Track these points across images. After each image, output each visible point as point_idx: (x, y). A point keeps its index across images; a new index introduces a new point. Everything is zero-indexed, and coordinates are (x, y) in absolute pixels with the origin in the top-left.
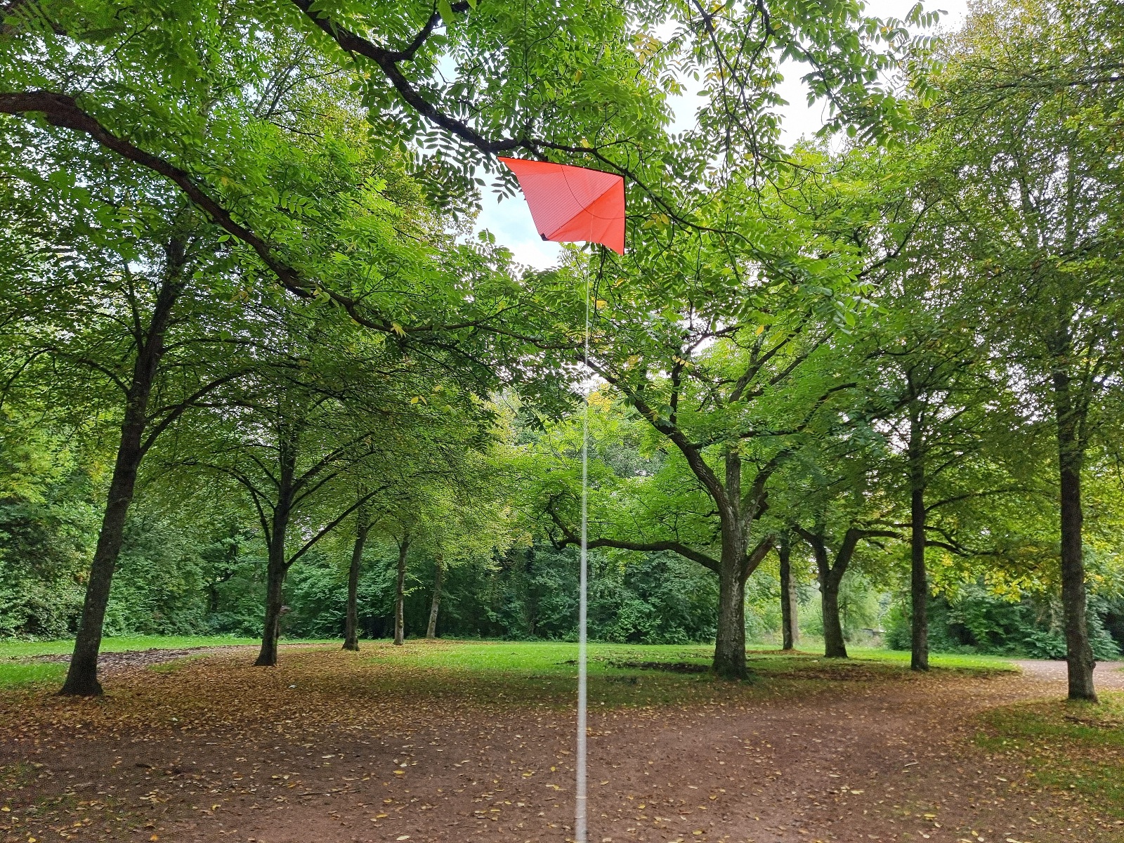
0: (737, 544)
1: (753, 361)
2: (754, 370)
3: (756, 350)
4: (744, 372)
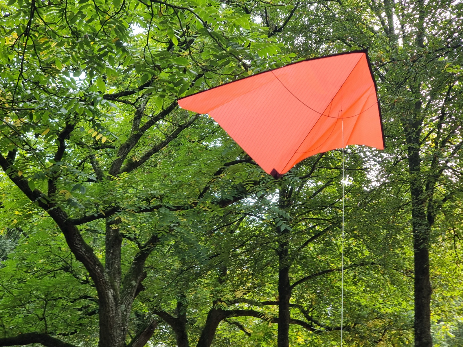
0: (117, 333)
1: (135, 127)
2: (137, 137)
3: (139, 115)
4: (126, 139)
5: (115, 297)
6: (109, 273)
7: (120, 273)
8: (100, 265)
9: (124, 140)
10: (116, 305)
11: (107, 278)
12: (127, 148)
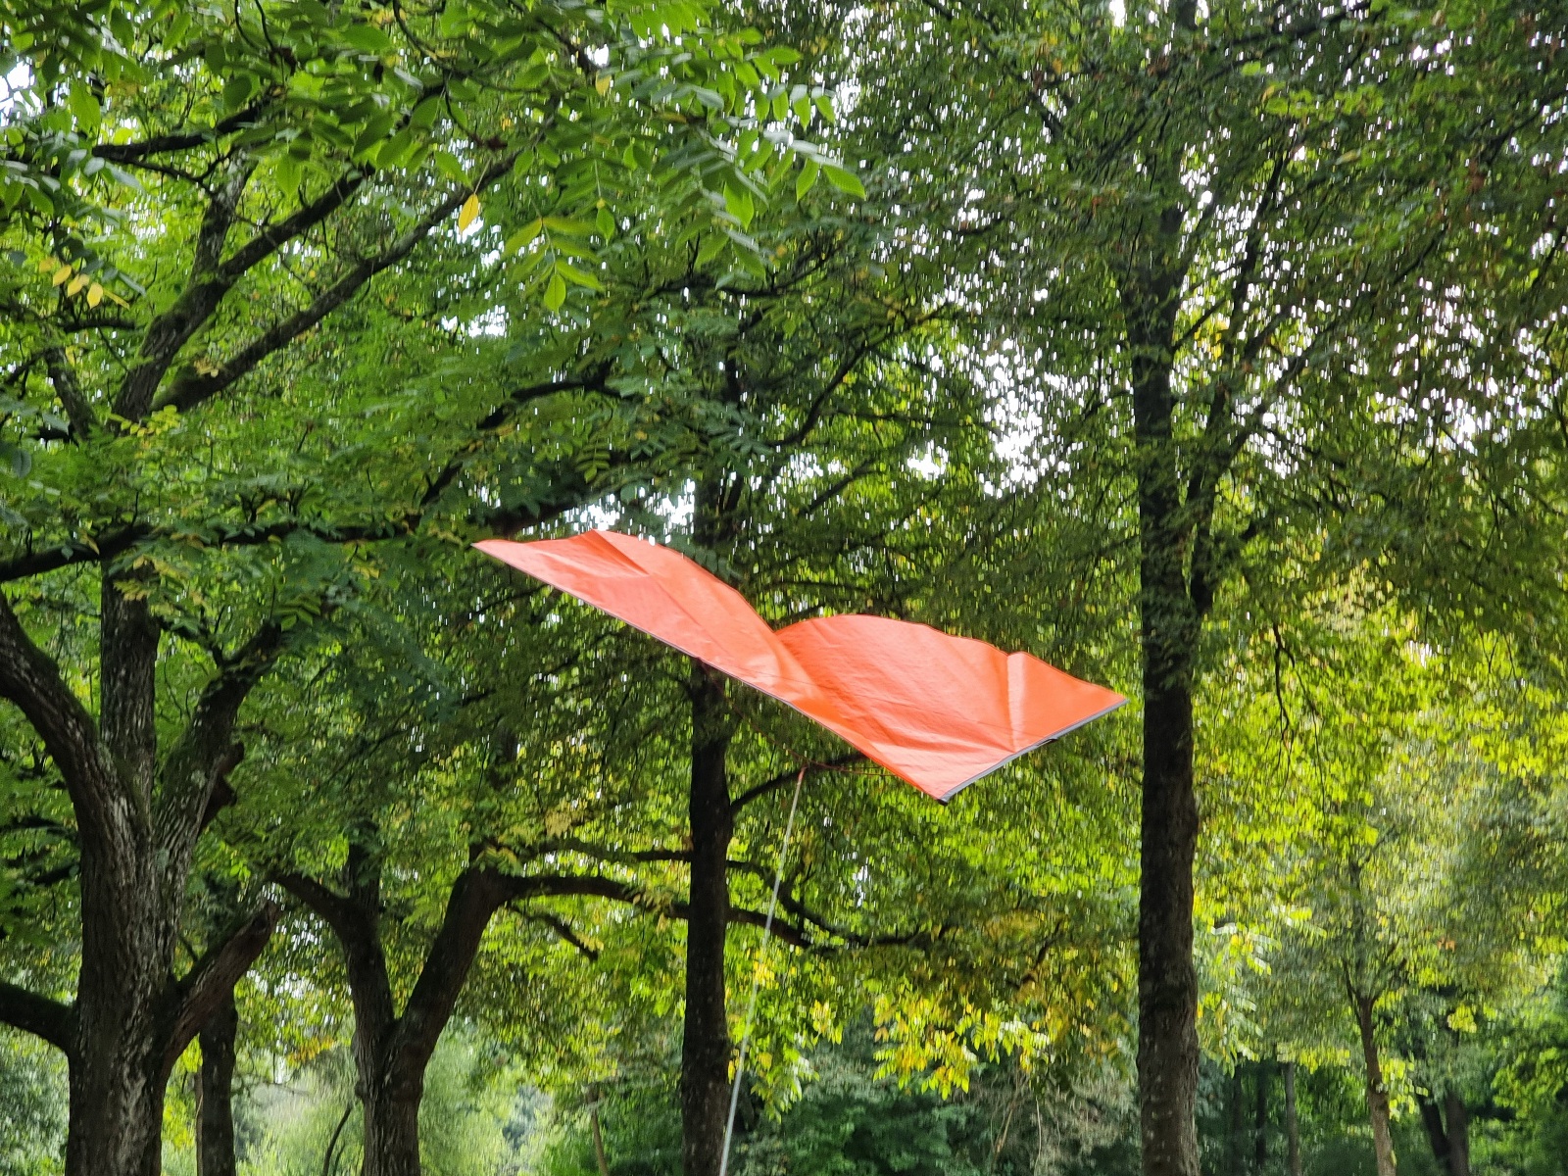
0: (143, 940)
1: (206, 258)
2: (212, 294)
3: (219, 219)
4: (174, 299)
5: (135, 824)
6: (113, 745)
7: (150, 744)
8: (81, 716)
9: (165, 302)
10: (140, 849)
11: (107, 760)
12: (174, 329)
